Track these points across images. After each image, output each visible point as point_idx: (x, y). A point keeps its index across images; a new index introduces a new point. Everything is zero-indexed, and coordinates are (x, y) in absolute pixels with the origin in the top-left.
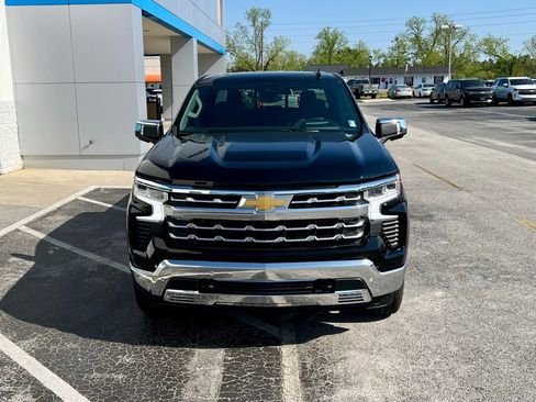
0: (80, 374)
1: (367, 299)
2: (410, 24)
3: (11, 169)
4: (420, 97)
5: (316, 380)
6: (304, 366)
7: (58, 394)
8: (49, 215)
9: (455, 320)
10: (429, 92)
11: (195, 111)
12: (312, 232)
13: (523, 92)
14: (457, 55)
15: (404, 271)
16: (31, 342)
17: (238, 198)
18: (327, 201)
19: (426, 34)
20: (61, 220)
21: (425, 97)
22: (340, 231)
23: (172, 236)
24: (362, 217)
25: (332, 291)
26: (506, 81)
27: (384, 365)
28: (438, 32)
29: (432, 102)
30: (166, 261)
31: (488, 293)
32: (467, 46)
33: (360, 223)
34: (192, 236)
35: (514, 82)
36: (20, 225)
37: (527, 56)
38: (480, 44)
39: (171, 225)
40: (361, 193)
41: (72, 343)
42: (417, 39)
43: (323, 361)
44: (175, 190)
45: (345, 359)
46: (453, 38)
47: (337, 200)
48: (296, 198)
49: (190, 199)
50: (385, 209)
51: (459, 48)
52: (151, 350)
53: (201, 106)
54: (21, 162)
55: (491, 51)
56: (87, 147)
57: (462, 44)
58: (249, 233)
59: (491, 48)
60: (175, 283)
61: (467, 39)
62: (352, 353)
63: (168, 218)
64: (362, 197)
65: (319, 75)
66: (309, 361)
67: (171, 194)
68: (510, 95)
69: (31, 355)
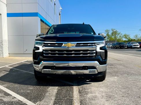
0: (18, 91)
1: (96, 72)
2: (106, 31)
3: (6, 56)
4: (109, 47)
5: (83, 92)
6: (79, 90)
7: (11, 94)
8: (14, 64)
9: (121, 82)
10: (111, 46)
11: (52, 31)
12: (82, 54)
13: (134, 45)
14: (118, 39)
15: (106, 66)
16: (6, 85)
17: (62, 44)
18: (85, 45)
19: (110, 34)
20: (17, 65)
21: (110, 47)
22: (89, 53)
23: (44, 55)
24: (95, 50)
25: (87, 69)
26: (130, 43)
27: (101, 90)
28: (113, 33)
29: (112, 48)
30: (42, 62)
31: (129, 77)
32: (120, 36)
33: (95, 52)
34: (50, 55)
35: (132, 43)
36: (7, 66)
37: (135, 39)
38: (123, 36)
39: (44, 52)
40: (95, 43)
41: (17, 85)
42: (108, 35)
43: (85, 89)
44: (45, 42)
45: (91, 89)
46: (117, 35)
47: (88, 45)
48: (77, 44)
49: (49, 45)
50: (101, 48)
51: (118, 37)
52: (38, 87)
53: (53, 31)
54: (8, 55)
55: (126, 38)
56: (26, 51)
57: (119, 36)
58: (65, 54)
59: (126, 37)
60: (45, 67)
61: (120, 35)
62: (93, 87)
63: (43, 50)
64: (95, 44)
65: (83, 24)
66: (81, 89)
67: (44, 43)
68: (131, 46)
69: (5, 87)
